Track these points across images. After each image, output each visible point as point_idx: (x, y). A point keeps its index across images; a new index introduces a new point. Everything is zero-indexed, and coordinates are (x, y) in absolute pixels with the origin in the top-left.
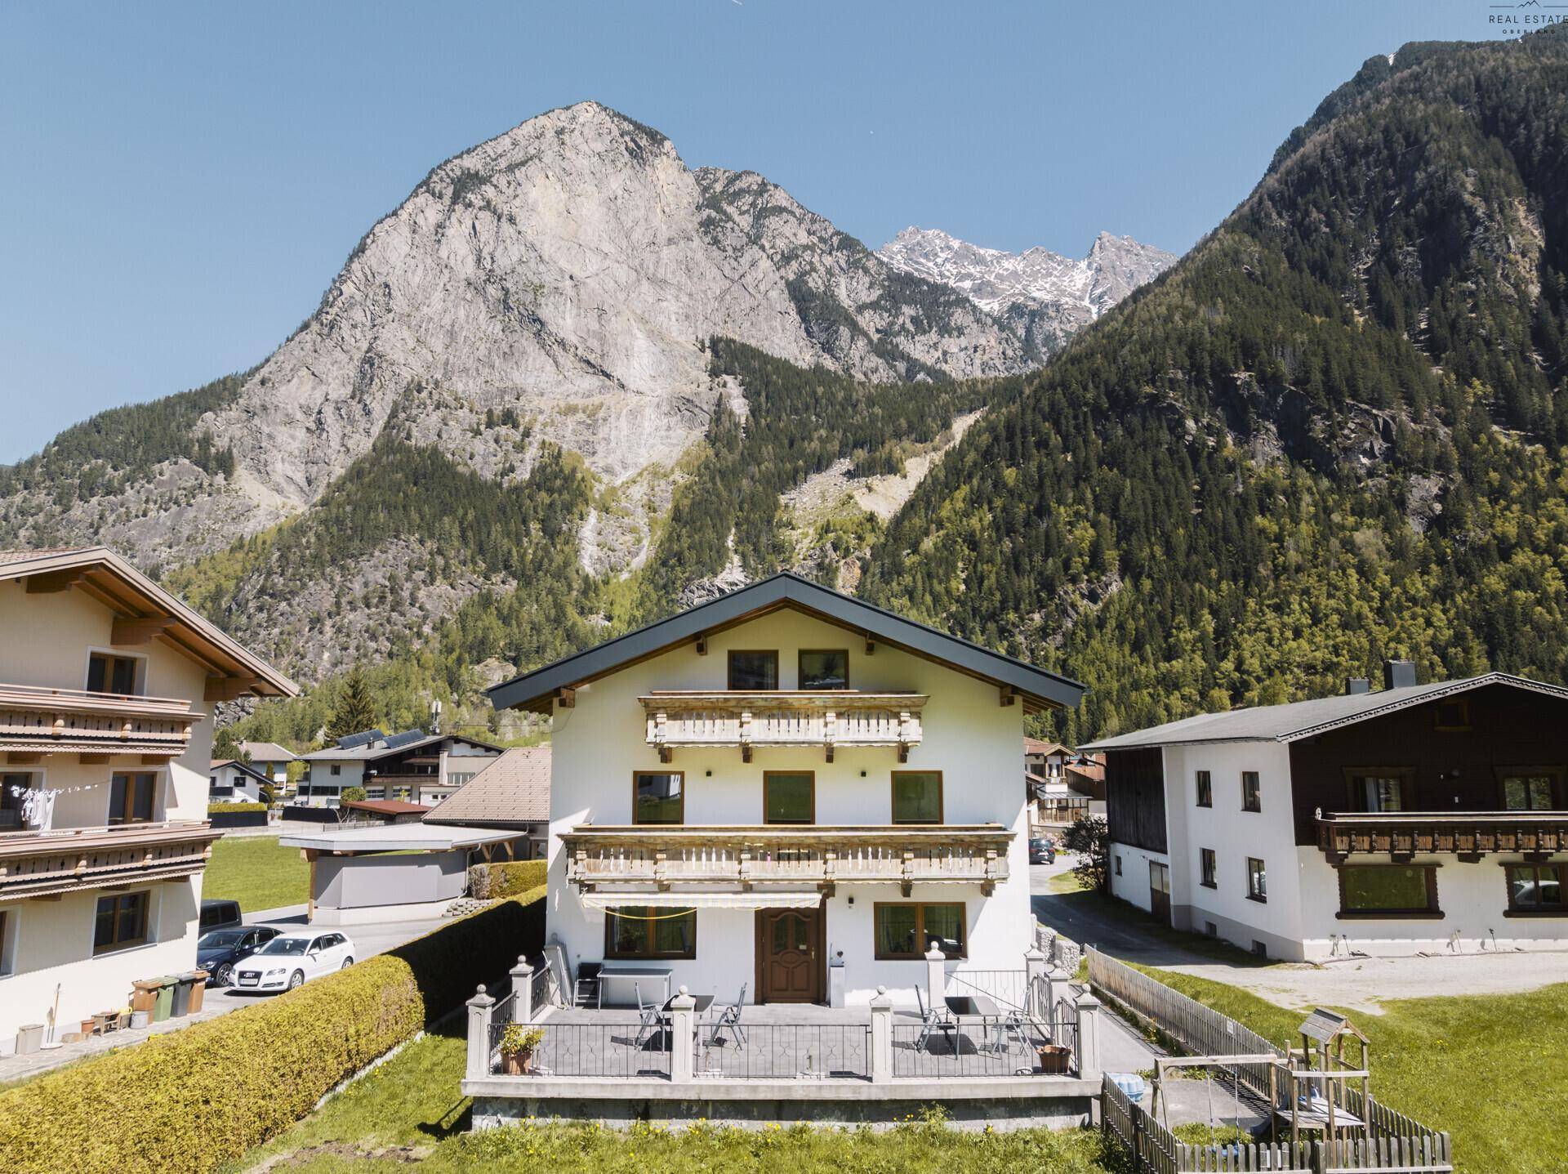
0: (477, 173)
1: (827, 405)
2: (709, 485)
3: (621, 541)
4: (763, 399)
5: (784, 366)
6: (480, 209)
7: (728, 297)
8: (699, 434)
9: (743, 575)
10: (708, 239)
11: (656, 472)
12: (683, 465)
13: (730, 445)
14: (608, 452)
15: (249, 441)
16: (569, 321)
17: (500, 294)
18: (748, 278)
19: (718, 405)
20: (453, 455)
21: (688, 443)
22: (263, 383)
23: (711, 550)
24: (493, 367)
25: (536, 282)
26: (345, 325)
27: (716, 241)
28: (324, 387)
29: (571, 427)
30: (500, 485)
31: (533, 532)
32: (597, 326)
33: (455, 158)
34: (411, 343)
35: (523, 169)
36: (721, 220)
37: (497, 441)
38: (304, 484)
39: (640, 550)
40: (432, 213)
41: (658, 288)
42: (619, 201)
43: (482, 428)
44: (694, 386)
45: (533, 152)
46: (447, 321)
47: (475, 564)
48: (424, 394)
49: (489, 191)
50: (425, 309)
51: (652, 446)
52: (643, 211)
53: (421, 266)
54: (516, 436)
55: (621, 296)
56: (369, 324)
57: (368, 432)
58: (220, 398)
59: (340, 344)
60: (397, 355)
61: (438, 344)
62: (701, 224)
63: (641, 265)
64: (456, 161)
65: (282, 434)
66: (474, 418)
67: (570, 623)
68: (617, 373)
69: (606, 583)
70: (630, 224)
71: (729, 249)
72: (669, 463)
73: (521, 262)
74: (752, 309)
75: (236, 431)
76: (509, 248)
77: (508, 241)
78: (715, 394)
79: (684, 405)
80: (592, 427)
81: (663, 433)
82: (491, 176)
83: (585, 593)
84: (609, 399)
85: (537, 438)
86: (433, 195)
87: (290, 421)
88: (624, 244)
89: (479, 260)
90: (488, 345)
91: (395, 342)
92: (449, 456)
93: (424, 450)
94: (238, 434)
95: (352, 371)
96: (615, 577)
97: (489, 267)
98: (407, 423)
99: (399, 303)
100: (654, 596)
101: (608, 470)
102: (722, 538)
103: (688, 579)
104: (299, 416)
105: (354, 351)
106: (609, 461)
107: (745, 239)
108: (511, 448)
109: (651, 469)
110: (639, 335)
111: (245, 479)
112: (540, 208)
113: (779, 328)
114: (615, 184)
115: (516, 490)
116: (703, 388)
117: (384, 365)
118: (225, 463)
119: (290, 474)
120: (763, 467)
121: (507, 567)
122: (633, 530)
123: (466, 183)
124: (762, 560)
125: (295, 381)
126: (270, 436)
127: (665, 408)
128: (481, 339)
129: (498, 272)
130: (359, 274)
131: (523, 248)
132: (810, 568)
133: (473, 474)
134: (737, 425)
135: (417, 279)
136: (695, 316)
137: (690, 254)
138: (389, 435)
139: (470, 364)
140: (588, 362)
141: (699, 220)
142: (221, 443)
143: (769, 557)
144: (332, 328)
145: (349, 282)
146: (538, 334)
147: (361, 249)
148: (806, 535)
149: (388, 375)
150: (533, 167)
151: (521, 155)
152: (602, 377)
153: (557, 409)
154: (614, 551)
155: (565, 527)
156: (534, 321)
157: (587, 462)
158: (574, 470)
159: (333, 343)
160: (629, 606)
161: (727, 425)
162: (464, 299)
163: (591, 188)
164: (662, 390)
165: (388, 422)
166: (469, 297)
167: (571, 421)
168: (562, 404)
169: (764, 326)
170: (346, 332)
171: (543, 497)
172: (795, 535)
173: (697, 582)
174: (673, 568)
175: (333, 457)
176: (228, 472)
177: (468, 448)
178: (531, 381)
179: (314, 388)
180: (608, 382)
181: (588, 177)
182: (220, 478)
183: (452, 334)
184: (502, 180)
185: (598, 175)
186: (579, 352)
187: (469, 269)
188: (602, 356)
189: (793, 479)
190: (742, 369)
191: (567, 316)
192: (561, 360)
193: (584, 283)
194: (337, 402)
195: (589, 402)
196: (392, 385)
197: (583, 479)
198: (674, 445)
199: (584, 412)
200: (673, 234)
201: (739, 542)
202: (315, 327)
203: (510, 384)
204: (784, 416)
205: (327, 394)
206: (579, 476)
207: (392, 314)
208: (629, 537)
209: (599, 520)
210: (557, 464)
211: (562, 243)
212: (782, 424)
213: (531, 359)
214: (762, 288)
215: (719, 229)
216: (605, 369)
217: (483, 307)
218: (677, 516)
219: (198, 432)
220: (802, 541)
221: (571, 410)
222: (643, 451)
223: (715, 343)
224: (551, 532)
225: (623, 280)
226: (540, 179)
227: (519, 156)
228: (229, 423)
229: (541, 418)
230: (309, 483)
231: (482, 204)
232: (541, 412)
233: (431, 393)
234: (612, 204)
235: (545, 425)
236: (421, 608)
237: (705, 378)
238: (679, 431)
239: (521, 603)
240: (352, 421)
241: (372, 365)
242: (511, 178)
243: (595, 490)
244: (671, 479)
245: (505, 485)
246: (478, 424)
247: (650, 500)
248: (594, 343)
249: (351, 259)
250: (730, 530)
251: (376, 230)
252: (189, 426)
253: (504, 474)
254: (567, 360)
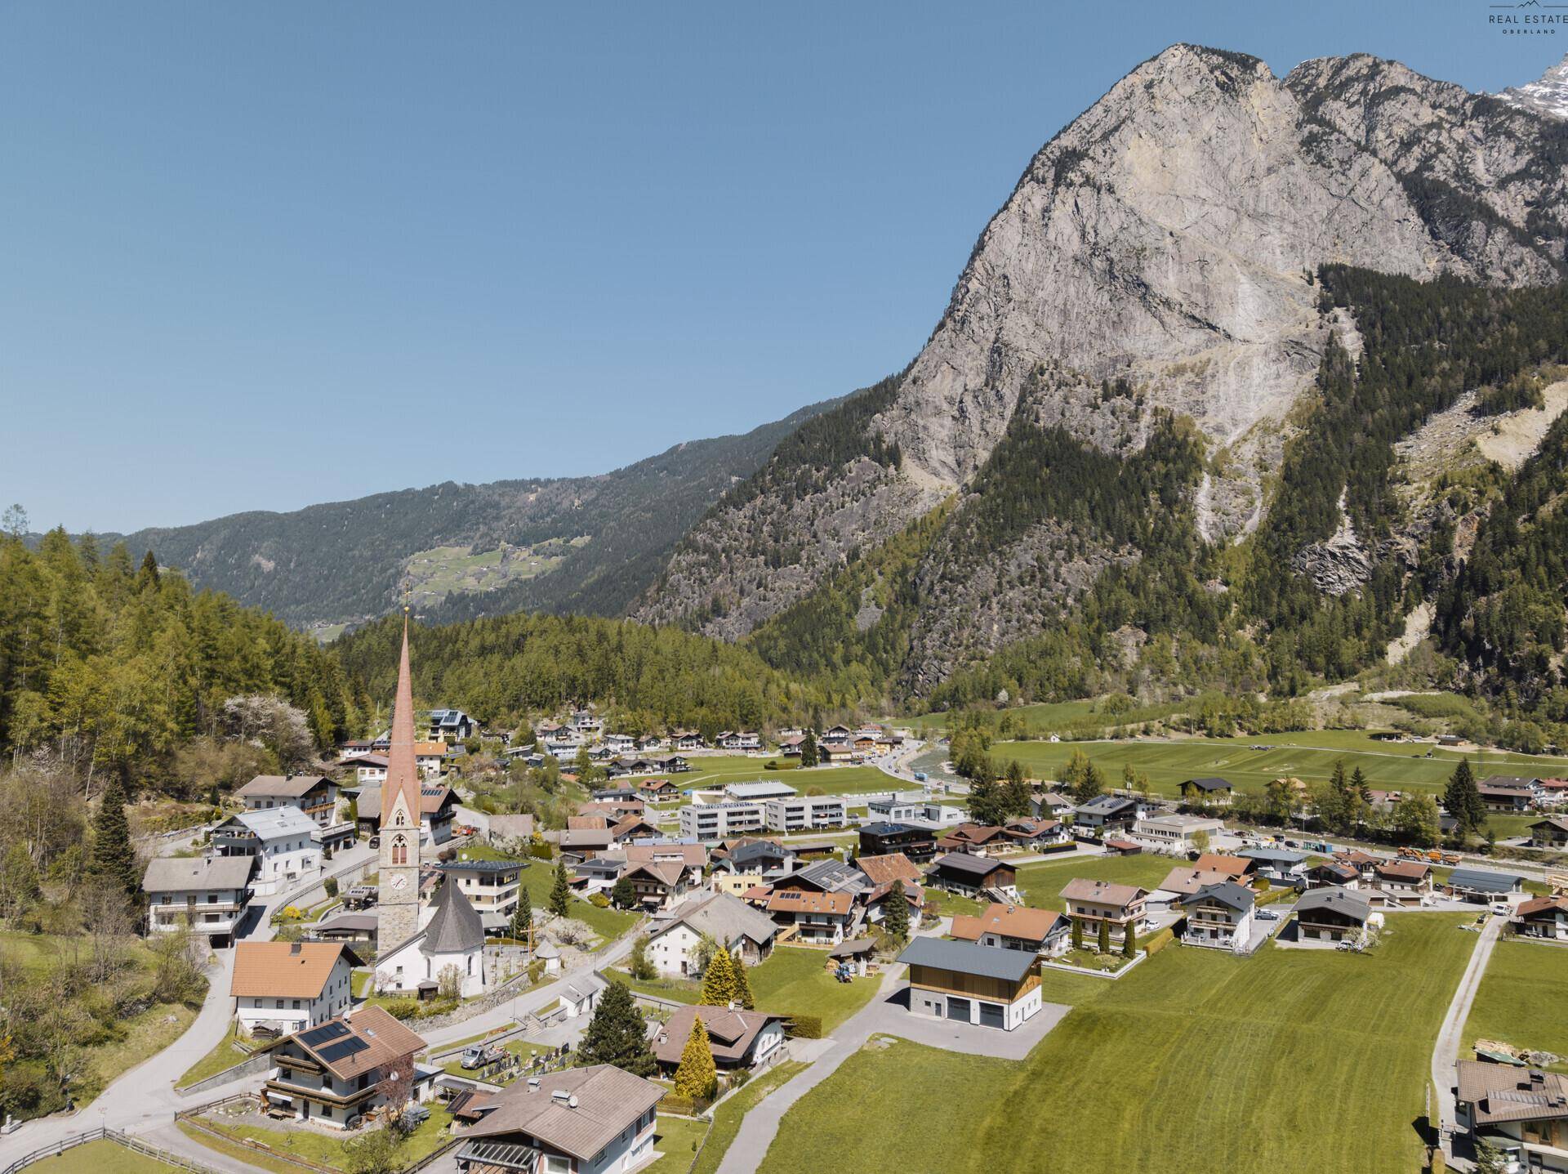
0: (1075, 150)
1: (1452, 329)
2: (1320, 441)
3: (1234, 504)
4: (1378, 331)
5: (1402, 282)
6: (1081, 186)
7: (1337, 216)
8: (1309, 377)
9: (1353, 538)
10: (1311, 158)
11: (1266, 428)
12: (1295, 418)
13: (1341, 394)
14: (1218, 411)
15: (909, 434)
16: (1172, 279)
17: (1105, 265)
18: (1358, 190)
19: (1329, 344)
20: (1076, 432)
21: (1299, 390)
22: (914, 382)
23: (1321, 514)
24: (1104, 338)
25: (1138, 245)
26: (973, 318)
27: (1320, 159)
28: (962, 378)
29: (1180, 389)
30: (1119, 458)
31: (1152, 501)
32: (1200, 278)
33: (1054, 139)
34: (1031, 328)
35: (1117, 134)
36: (1325, 133)
37: (1113, 413)
38: (954, 465)
39: (1253, 511)
40: (1035, 197)
41: (1260, 224)
42: (1214, 141)
43: (1099, 401)
44: (1303, 327)
45: (1124, 114)
46: (1060, 301)
47: (1104, 538)
48: (1046, 376)
49: (1087, 165)
50: (1040, 294)
51: (1261, 399)
52: (1238, 146)
53: (1033, 253)
54: (1130, 405)
55: (1222, 240)
56: (993, 314)
57: (1002, 416)
58: (883, 401)
59: (971, 337)
60: (1020, 342)
61: (1053, 324)
62: (1303, 143)
63: (1241, 204)
64: (1055, 143)
65: (934, 424)
66: (1092, 393)
67: (1190, 591)
68: (1222, 324)
69: (1222, 547)
70: (1227, 162)
71: (1335, 164)
72: (1280, 416)
73: (1122, 229)
74: (1365, 224)
75: (899, 426)
76: (1110, 217)
77: (1109, 211)
78: (1326, 332)
79: (1293, 348)
80: (1201, 386)
81: (1272, 382)
82: (1087, 150)
83: (1202, 561)
84: (1215, 353)
85: (1150, 404)
86: (1038, 182)
87: (938, 412)
88: (1222, 185)
89: (1083, 236)
90: (1098, 317)
91: (1017, 329)
92: (1073, 433)
93: (1051, 431)
94: (901, 429)
95: (983, 361)
96: (1230, 541)
97: (1092, 240)
98: (1035, 406)
99: (1017, 292)
100: (1268, 561)
101: (1219, 429)
102: (1333, 500)
103: (1299, 545)
104: (945, 406)
105: (984, 342)
106: (1219, 420)
107: (1353, 148)
108: (1127, 419)
109: (1261, 424)
110: (1243, 279)
111: (910, 468)
112: (1136, 169)
113: (1397, 238)
114: (1208, 126)
115: (1134, 461)
116: (1313, 327)
117: (1010, 353)
118: (893, 457)
119: (943, 459)
120: (1376, 415)
121: (1131, 540)
122: (1246, 492)
123: (1070, 159)
124: (1373, 521)
125: (939, 376)
126: (925, 428)
127: (1273, 355)
128: (1091, 312)
129: (1102, 244)
130: (981, 270)
131: (1123, 215)
132: (1425, 527)
133: (1096, 449)
134: (1349, 366)
135: (1030, 266)
136: (1301, 244)
137: (1291, 179)
138: (1021, 420)
139: (1084, 338)
140: (1193, 317)
141: (1300, 140)
142: (889, 439)
143: (1380, 519)
144: (963, 323)
145: (974, 280)
146: (1143, 298)
147: (980, 247)
148: (1421, 489)
149: (1014, 361)
150: (1126, 130)
151: (1114, 119)
152: (1208, 330)
153: (1166, 372)
154: (1228, 515)
155: (1181, 495)
156: (1139, 285)
157: (1198, 423)
158: (1187, 434)
159: (965, 337)
160: (1243, 572)
161: (1339, 367)
162: (1073, 276)
163: (1183, 136)
164: (1269, 335)
165: (1019, 406)
166: (1077, 273)
167: (1180, 383)
168: (1171, 365)
169: (1380, 240)
170: (975, 325)
171: (1159, 467)
172: (1409, 490)
173: (1308, 547)
174: (1285, 532)
175: (976, 441)
176: (897, 464)
177: (1089, 423)
178: (1140, 345)
179: (954, 380)
180: (1214, 335)
181: (1181, 125)
182: (892, 469)
183: (1065, 313)
184: (1097, 151)
185: (1190, 121)
186: (1184, 309)
187: (1075, 246)
188: (1207, 309)
189: (1410, 425)
190: (1354, 299)
191: (1170, 275)
192: (1166, 319)
193: (1185, 237)
194: (974, 391)
195: (1196, 359)
196: (1018, 371)
197: (1195, 444)
198: (1283, 394)
199: (1192, 371)
200: (1273, 162)
201: (1350, 503)
202: (950, 324)
203: (1121, 352)
204: (1403, 349)
205: (966, 385)
206: (1191, 439)
207: (1012, 303)
208: (1241, 500)
209: (1213, 485)
210: (1170, 430)
211: (1160, 198)
212: (1399, 360)
213: (1138, 324)
214: (1376, 198)
215: (1323, 144)
216: (1210, 321)
217: (1090, 280)
218: (1288, 476)
219: (871, 432)
220: (1415, 495)
221: (1180, 371)
222: (1252, 404)
223: (1324, 271)
224: (1169, 502)
225: (1222, 223)
226: (1133, 141)
227: (1112, 121)
228: (893, 420)
229: (1152, 383)
230: (959, 464)
231: (1082, 180)
232: (1151, 377)
233: (1052, 374)
234: (1206, 146)
235: (1156, 390)
236: (1064, 583)
237: (1314, 314)
238: (1289, 378)
239: (1146, 573)
240: (988, 407)
241: (1000, 354)
242: (1106, 147)
243: (1207, 453)
244: (1281, 434)
245: (1124, 456)
246: (1095, 398)
247: (1261, 459)
248: (1198, 297)
249: (973, 258)
250: (1341, 489)
251: (992, 227)
252: (865, 427)
253: (1122, 445)
254: (1173, 319)
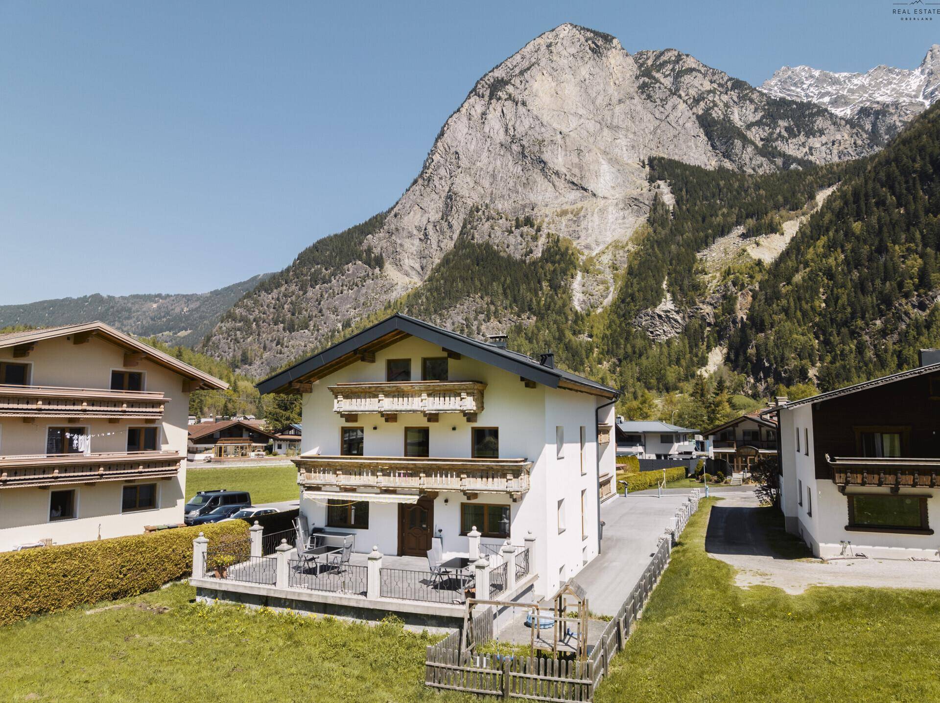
0: (503, 79)
1: (727, 193)
2: (650, 251)
3: (596, 289)
4: (684, 193)
5: (697, 171)
6: (505, 100)
7: (659, 131)
8: (643, 219)
9: (673, 305)
10: (644, 96)
11: (617, 246)
12: (635, 240)
13: (663, 225)
14: (587, 236)
15: (391, 249)
16: (560, 159)
17: (520, 149)
18: (671, 117)
19: (655, 200)
20: (498, 246)
21: (637, 226)
22: (396, 216)
23: (652, 291)
24: (518, 192)
25: (540, 138)
26: (436, 178)
27: (649, 97)
28: (427, 215)
29: (564, 223)
30: (524, 262)
31: (544, 287)
32: (577, 160)
33: (490, 72)
34: (472, 184)
35: (529, 72)
36: (652, 83)
37: (522, 236)
38: (419, 269)
39: (608, 294)
40: (478, 106)
41: (614, 132)
42: (587, 81)
43: (513, 229)
44: (639, 190)
45: (533, 60)
46: (491, 169)
47: (512, 308)
48: (480, 213)
49: (510, 88)
50: (478, 164)
51: (614, 230)
52: (602, 85)
53: (475, 139)
54: (532, 232)
55: (591, 140)
56: (448, 176)
57: (451, 238)
58: (375, 227)
59: (434, 190)
60: (464, 192)
61: (486, 183)
62: (639, 88)
63: (603, 119)
64: (490, 74)
65: (407, 243)
66: (508, 224)
67: (567, 340)
68: (591, 187)
69: (588, 315)
70: (595, 95)
71: (658, 101)
72: (625, 239)
73: (530, 128)
74: (675, 136)
75: (384, 243)
76: (523, 120)
77: (523, 116)
78: (653, 193)
79: (633, 202)
80: (577, 222)
81: (621, 221)
82: (510, 80)
83: (575, 322)
84: (586, 204)
85: (545, 231)
86: (479, 96)
87: (410, 236)
88: (592, 107)
89: (506, 131)
90: (514, 180)
91: (463, 185)
92: (496, 247)
93: (482, 245)
94: (385, 245)
95: (441, 204)
96: (593, 311)
97: (512, 134)
98: (472, 231)
99: (464, 162)
100: (618, 322)
101: (588, 247)
102: (659, 283)
103: (638, 310)
104: (415, 232)
105: (442, 192)
106: (588, 241)
107: (668, 93)
108: (530, 240)
109: (614, 244)
110: (603, 162)
111: (390, 270)
112: (540, 94)
113: (693, 146)
114: (584, 72)
115: (534, 263)
116: (645, 190)
117: (458, 199)
118: (379, 262)
119: (412, 265)
120: (685, 236)
121: (530, 309)
122: (603, 282)
123: (498, 85)
124: (686, 295)
125: (412, 213)
126: (401, 245)
127: (621, 206)
128: (510, 177)
129: (518, 136)
130: (442, 148)
131: (531, 120)
132: (718, 298)
133: (509, 256)
134: (667, 211)
135: (473, 147)
136: (638, 146)
137: (633, 107)
138: (463, 238)
139: (505, 192)
140: (573, 183)
141: (638, 85)
142: (377, 251)
143: (690, 293)
144: (429, 181)
145: (437, 154)
146: (542, 170)
147: (442, 134)
148: (714, 277)
149: (460, 204)
150: (534, 70)
151: (527, 63)
152: (582, 191)
153: (556, 213)
154: (592, 295)
155: (563, 283)
156: (540, 162)
157: (575, 243)
158: (567, 249)
159: (430, 190)
160: (602, 329)
161: (661, 212)
162: (500, 155)
163: (569, 77)
164: (619, 194)
165: (462, 231)
166: (502, 153)
167: (564, 220)
168: (559, 210)
169: (684, 146)
170: (437, 182)
171: (549, 267)
172: (707, 278)
173: (644, 311)
174: (628, 304)
175: (434, 254)
176: (381, 267)
177: (506, 241)
178: (540, 198)
179: (422, 216)
180: (586, 194)
181: (567, 70)
182: (377, 270)
183: (494, 176)
184: (516, 81)
185: (573, 68)
186: (567, 178)
187: (501, 137)
188: (581, 178)
189: (705, 243)
190: (669, 176)
191: (559, 156)
192: (557, 183)
193: (568, 135)
194: (434, 223)
195: (575, 207)
196: (463, 210)
197: (573, 254)
198: (627, 228)
199: (572, 213)
200: (622, 96)
201: (670, 285)
202: (420, 181)
203: (528, 202)
204: (698, 203)
205: (429, 219)
206: (570, 252)
207: (460, 169)
208: (601, 287)
209: (583, 278)
210: (557, 246)
211: (555, 113)
212: (697, 208)
213: (539, 185)
214: (681, 122)
215: (651, 89)
216: (583, 186)
217: (510, 158)
218: (630, 272)
219: (364, 246)
220: (712, 281)
221: (564, 213)
222: (608, 233)
223: (651, 161)
224: (555, 287)
225: (591, 130)
226: (539, 77)
227: (526, 64)
228: (380, 239)
229: (546, 220)
230: (422, 269)
231: (506, 97)
232: (547, 216)
233: (484, 212)
234: (583, 84)
235: (549, 224)
236: (483, 335)
237: (646, 184)
238: (631, 219)
239: (539, 331)
240: (443, 233)
241: (451, 200)
242: (522, 79)
243: (580, 260)
244: (626, 249)
245: (527, 262)
246: (511, 227)
247: (613, 263)
248: (576, 171)
249: (437, 141)
250: (664, 278)
251: (449, 122)
252: (361, 243)
253: (527, 254)
254: (561, 184)
